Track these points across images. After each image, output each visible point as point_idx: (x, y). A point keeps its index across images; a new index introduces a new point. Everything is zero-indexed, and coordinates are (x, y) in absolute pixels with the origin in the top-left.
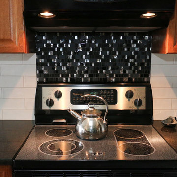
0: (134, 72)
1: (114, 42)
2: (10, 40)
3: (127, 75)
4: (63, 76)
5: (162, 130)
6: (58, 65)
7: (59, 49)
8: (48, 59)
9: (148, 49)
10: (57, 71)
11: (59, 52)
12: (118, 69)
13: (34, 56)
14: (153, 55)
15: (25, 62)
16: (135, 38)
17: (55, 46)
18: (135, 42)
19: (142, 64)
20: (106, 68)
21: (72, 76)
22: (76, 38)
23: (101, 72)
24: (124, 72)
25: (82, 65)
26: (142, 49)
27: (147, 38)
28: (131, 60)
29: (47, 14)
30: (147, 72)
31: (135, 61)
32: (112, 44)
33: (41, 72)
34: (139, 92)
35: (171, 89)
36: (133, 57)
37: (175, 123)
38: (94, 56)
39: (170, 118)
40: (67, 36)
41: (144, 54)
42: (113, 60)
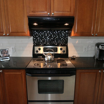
0: (63, 42)
1: (57, 33)
2: (24, 32)
3: (61, 43)
4: (41, 43)
5: (71, 60)
6: (40, 40)
7: (40, 35)
8: (37, 38)
9: (67, 35)
10: (39, 42)
11: (40, 36)
12: (58, 41)
13: (32, 37)
14: (68, 37)
15: (29, 39)
16: (63, 32)
17: (38, 34)
18: (63, 33)
19: (65, 40)
20: (54, 41)
21: (44, 43)
22: (45, 32)
23: (53, 42)
24: (60, 42)
25: (47, 40)
26: (65, 35)
27: (67, 31)
28: (62, 39)
29: (35, 24)
30: (67, 42)
31: (63, 39)
32: (56, 34)
33: (34, 42)
34: (64, 48)
35: (74, 47)
36: (62, 37)
37: (75, 57)
38: (51, 37)
39: (73, 56)
40: (42, 31)
41: (66, 36)
42: (56, 38)
